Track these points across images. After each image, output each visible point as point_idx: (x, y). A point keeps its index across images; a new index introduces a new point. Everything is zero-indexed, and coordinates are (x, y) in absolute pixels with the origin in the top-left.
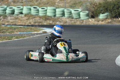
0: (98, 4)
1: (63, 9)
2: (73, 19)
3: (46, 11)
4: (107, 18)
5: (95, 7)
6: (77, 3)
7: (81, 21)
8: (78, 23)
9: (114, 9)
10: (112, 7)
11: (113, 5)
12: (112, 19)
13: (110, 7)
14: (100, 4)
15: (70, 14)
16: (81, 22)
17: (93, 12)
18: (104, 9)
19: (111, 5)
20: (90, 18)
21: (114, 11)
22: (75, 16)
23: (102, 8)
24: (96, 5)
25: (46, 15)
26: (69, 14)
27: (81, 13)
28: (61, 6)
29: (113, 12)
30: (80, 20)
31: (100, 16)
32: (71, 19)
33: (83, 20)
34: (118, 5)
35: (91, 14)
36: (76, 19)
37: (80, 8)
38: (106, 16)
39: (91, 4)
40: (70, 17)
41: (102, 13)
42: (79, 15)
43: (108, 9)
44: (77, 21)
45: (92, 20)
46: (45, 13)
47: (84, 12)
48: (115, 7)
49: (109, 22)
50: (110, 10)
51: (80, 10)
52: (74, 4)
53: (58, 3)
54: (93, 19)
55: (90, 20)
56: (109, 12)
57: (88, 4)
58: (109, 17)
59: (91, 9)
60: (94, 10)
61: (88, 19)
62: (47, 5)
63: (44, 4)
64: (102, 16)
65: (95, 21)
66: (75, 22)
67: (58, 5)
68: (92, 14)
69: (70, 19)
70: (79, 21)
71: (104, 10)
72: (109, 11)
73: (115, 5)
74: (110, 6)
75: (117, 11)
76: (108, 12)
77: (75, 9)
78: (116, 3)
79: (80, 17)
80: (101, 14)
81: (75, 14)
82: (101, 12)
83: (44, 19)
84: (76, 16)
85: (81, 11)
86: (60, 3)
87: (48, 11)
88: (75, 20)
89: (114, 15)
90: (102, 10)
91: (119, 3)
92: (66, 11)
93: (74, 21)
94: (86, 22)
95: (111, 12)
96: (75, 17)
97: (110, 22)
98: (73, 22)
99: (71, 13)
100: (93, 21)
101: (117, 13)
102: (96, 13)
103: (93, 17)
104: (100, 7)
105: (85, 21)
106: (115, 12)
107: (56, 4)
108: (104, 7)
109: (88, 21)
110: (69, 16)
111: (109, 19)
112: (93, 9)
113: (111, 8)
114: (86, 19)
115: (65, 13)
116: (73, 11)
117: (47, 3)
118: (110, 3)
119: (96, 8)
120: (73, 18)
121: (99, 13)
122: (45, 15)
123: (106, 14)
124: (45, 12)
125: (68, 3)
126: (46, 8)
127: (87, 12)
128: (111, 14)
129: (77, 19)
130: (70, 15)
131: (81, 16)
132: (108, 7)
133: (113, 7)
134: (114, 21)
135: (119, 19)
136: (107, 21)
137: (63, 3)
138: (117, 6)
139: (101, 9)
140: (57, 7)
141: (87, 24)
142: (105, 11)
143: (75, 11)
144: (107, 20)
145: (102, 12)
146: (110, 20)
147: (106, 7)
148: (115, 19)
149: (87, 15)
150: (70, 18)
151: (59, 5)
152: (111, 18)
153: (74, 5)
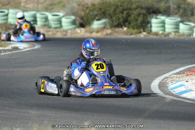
0: (90, 5)
1: (33, 13)
2: (51, 30)
3: (7, 15)
4: (104, 28)
5: (85, 9)
6: (55, 4)
7: (64, 31)
8: (59, 35)
9: (117, 14)
10: (112, 9)
11: (115, 7)
12: (113, 29)
13: (110, 10)
14: (93, 5)
15: (46, 21)
16: (64, 33)
17: (82, 18)
18: (99, 12)
19: (111, 7)
20: (78, 28)
21: (117, 15)
22: (53, 24)
23: (97, 11)
24: (86, 6)
25: (7, 23)
26: (44, 20)
27: (64, 20)
28: (29, 8)
29: (114, 18)
30: (61, 30)
31: (93, 24)
32: (48, 29)
33: (66, 31)
34: (122, 6)
35: (79, 21)
36: (56, 28)
37: (62, 11)
38: (103, 23)
39: (79, 5)
40: (45, 25)
41: (98, 20)
42: (60, 22)
43: (107, 13)
44: (57, 32)
45: (81, 31)
46: (5, 20)
47: (67, 17)
48: (118, 10)
49: (107, 34)
50: (109, 15)
51: (61, 14)
52: (51, 5)
53: (25, 3)
54: (83, 29)
55: (78, 30)
56: (109, 18)
57: (75, 5)
58: (108, 26)
59: (80, 12)
60: (85, 14)
61: (75, 28)
62: (7, 6)
63: (3, 5)
64: (96, 24)
65: (86, 31)
66: (54, 34)
67: (25, 7)
68: (81, 21)
69: (46, 29)
70: (60, 32)
71: (100, 14)
72: (107, 16)
73: (117, 6)
74: (109, 8)
75: (120, 17)
76: (106, 18)
77: (52, 12)
78: (119, 4)
79: (61, 26)
80: (95, 20)
81: (54, 21)
82: (95, 18)
83: (4, 28)
84: (56, 24)
85: (63, 16)
86: (27, 4)
87: (10, 15)
88: (54, 30)
89: (115, 23)
90: (96, 15)
91: (123, 3)
92: (38, 15)
93: (52, 31)
94: (71, 34)
95: (111, 17)
96: (53, 26)
97: (110, 34)
98: (50, 33)
99: (46, 19)
100: (83, 32)
101: (121, 20)
102: (88, 20)
103: (82, 25)
104: (94, 9)
105: (69, 31)
106: (118, 18)
107: (22, 4)
108: (100, 9)
109: (74, 32)
110: (43, 23)
111: (107, 29)
112: (82, 14)
113: (112, 12)
114: (71, 29)
115: (38, 19)
116: (50, 17)
117: (7, 3)
118: (110, 4)
119: (87, 12)
120: (50, 27)
121: (93, 20)
122: (5, 21)
123: (103, 21)
124: (5, 17)
125: (41, 3)
126: (6, 11)
127: (73, 17)
128: (111, 21)
129: (57, 30)
130: (46, 23)
131: (63, 24)
132: (106, 10)
133: (115, 10)
134: (116, 32)
135: (123, 29)
136: (105, 33)
137: (33, 3)
138: (121, 8)
139: (96, 13)
140: (24, 9)
141: (74, 36)
142: (102, 16)
143: (54, 15)
144: (105, 30)
145: (97, 18)
146: (109, 31)
147: (103, 10)
148: (117, 30)
149: (74, 23)
150: (45, 27)
151: (27, 6)
152: (111, 27)
153: (51, 7)
